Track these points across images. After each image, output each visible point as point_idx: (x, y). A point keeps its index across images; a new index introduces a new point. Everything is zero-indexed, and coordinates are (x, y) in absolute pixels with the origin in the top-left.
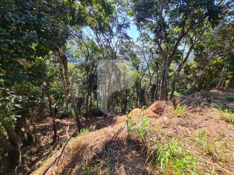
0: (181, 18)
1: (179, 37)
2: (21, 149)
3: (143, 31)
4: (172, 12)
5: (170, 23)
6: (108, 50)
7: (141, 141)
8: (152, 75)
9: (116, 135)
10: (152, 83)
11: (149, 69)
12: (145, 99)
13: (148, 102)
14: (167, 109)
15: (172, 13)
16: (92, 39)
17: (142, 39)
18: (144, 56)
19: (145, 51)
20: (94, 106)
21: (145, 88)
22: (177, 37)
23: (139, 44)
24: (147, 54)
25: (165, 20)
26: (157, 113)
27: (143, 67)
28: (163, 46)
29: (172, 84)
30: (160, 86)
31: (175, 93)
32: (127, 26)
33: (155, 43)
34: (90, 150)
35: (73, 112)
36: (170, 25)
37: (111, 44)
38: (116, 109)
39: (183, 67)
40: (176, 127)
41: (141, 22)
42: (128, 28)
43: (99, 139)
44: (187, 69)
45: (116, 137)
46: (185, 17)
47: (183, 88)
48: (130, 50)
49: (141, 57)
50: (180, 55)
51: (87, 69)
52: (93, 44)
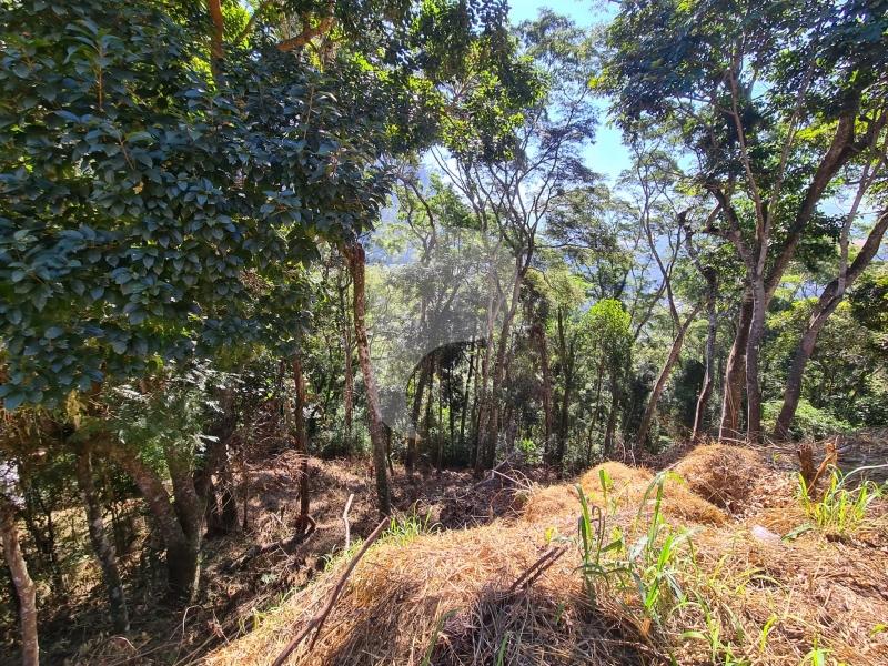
0: (835, 78)
1: (823, 162)
2: (202, 547)
3: (649, 145)
4: (788, 60)
5: (778, 104)
6: (503, 222)
7: (644, 628)
8: (683, 320)
9: (532, 575)
10: (685, 355)
11: (670, 295)
12: (647, 421)
13: (662, 433)
14: (768, 488)
15: (791, 63)
16: (450, 186)
17: (643, 174)
18: (651, 242)
19: (656, 221)
20: (439, 426)
21: (651, 373)
22: (815, 159)
23: (630, 195)
24: (661, 234)
25: (754, 95)
26: (712, 501)
27: (641, 288)
28: (741, 201)
29: (783, 366)
30: (722, 373)
31: (804, 409)
32: (585, 131)
33: (705, 191)
34: (427, 613)
35: (368, 439)
36: (776, 115)
37: (516, 201)
38: (522, 449)
39: (848, 290)
40: (822, 592)
41: (643, 114)
42: (586, 139)
43: (458, 575)
44: (867, 300)
45: (531, 581)
46: (855, 73)
47: (847, 389)
48: (589, 220)
49: (635, 248)
50: (828, 239)
51: (426, 291)
52: (452, 201)
